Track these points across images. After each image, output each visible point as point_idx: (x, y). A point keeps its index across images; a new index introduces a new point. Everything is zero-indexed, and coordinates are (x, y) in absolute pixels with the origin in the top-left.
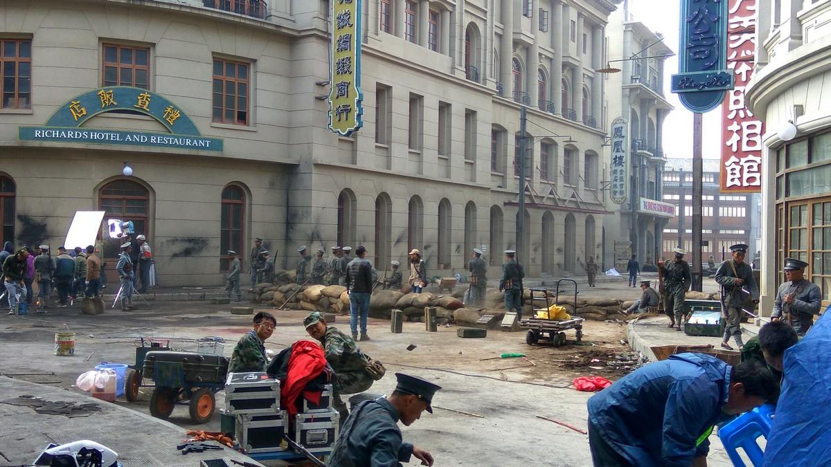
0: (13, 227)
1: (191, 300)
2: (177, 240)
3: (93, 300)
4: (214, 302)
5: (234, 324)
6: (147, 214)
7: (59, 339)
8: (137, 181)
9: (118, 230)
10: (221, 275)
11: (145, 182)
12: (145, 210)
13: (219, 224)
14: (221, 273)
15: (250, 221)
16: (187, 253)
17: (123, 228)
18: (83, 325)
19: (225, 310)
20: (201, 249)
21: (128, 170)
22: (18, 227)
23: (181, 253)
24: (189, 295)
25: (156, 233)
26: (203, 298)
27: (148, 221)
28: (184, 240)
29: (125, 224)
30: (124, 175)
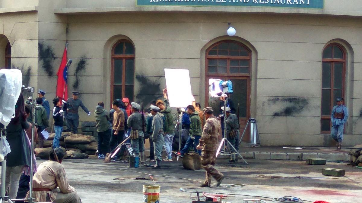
0: (133, 86)
1: (289, 160)
2: (278, 99)
3: (192, 156)
4: (310, 163)
5: (321, 185)
6: (249, 73)
7: (146, 191)
8: (241, 41)
9: (218, 90)
10: (322, 136)
11: (247, 42)
12: (248, 69)
13: (320, 83)
14: (321, 133)
15: (352, 81)
16: (288, 112)
17: (222, 87)
18: (179, 179)
19: (318, 171)
20: (302, 108)
21: (231, 31)
22: (137, 86)
23: (282, 113)
24: (287, 155)
25: (258, 93)
26: (300, 158)
27: (250, 80)
28: (284, 100)
29: (224, 83)
30: (228, 36)
